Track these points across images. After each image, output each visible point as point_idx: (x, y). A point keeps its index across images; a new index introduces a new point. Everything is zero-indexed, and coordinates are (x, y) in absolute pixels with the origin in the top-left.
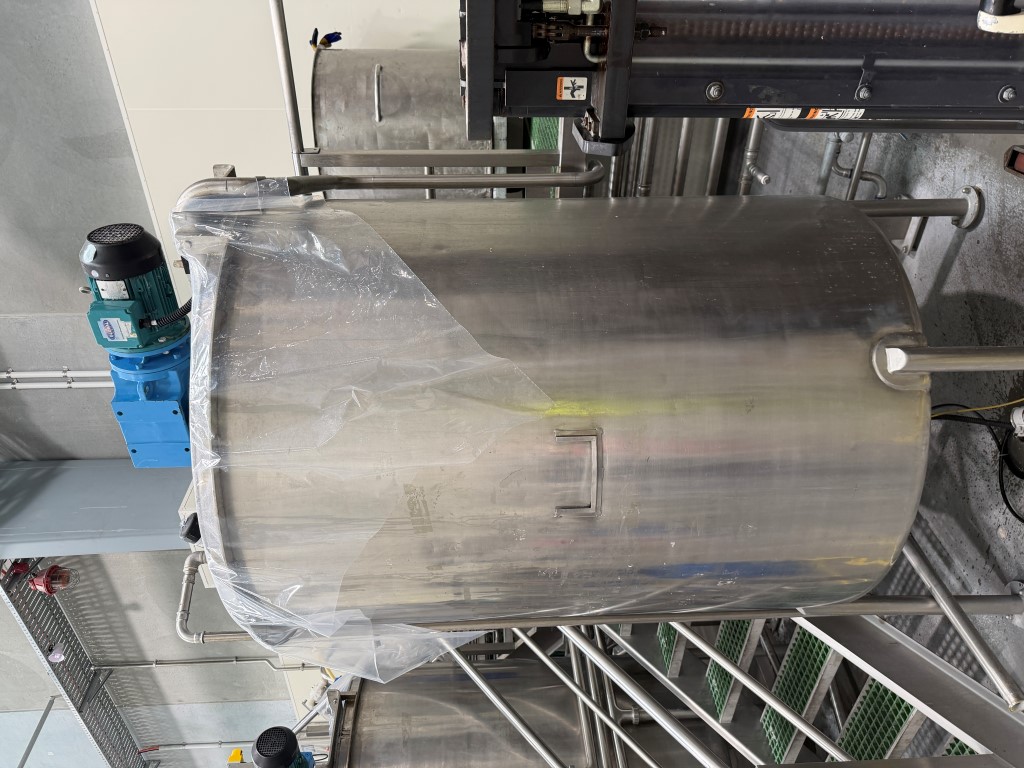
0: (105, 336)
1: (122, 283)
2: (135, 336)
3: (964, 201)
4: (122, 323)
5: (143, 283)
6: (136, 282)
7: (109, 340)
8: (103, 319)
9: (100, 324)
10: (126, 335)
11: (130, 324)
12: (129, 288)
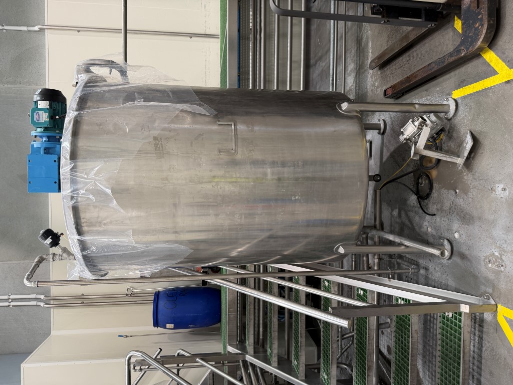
0: (35, 120)
1: (48, 102)
2: (48, 120)
3: (380, 124)
4: (44, 114)
5: (56, 106)
6: (54, 105)
7: (37, 121)
8: (36, 112)
9: (35, 114)
10: (44, 119)
11: (47, 114)
12: (50, 105)
